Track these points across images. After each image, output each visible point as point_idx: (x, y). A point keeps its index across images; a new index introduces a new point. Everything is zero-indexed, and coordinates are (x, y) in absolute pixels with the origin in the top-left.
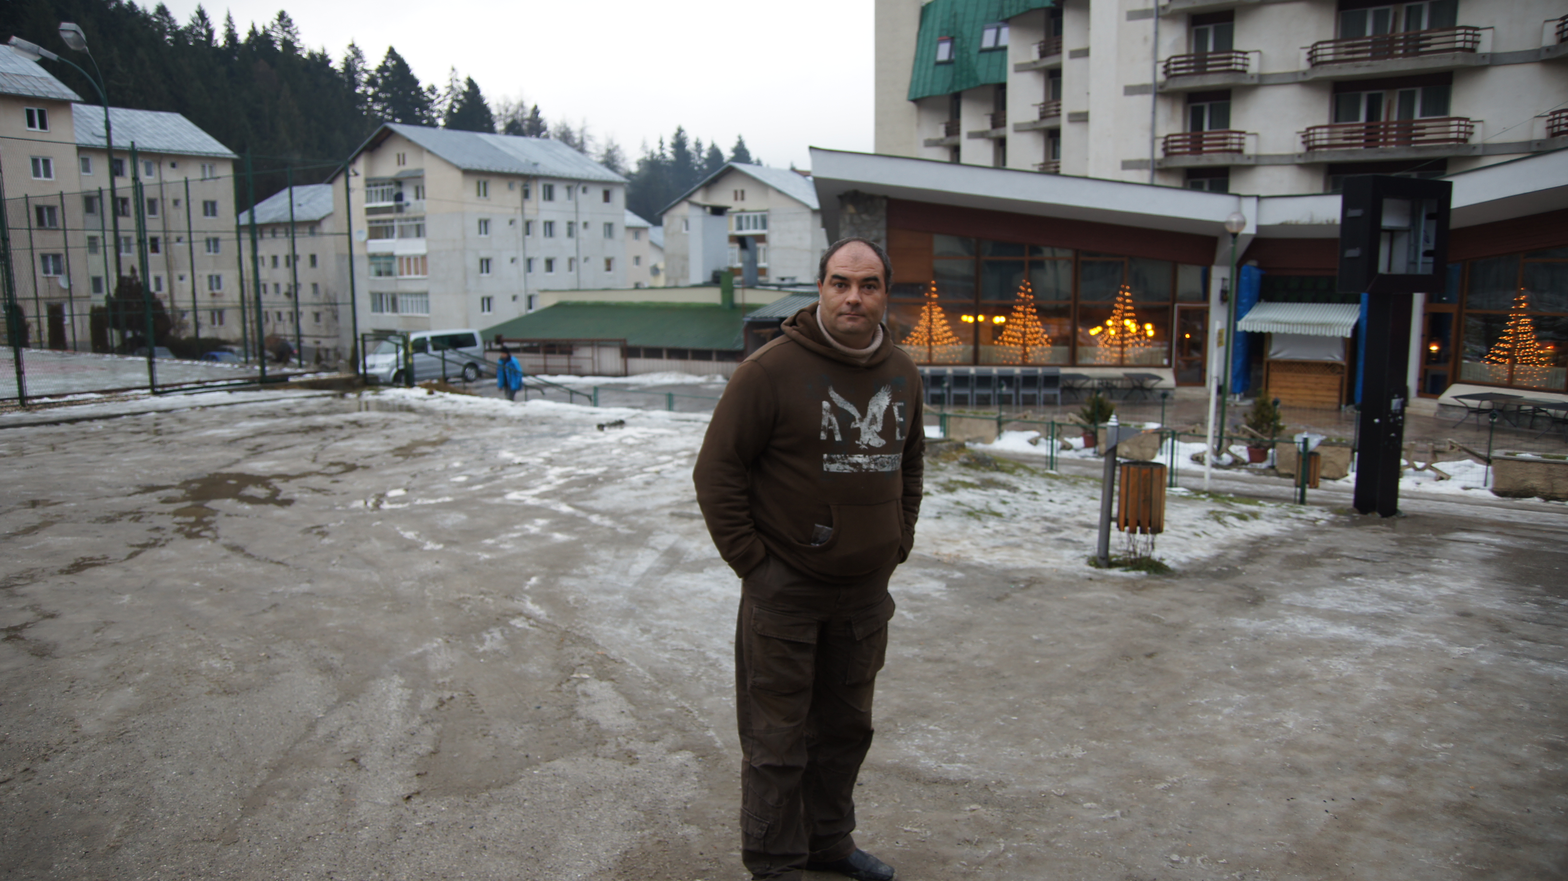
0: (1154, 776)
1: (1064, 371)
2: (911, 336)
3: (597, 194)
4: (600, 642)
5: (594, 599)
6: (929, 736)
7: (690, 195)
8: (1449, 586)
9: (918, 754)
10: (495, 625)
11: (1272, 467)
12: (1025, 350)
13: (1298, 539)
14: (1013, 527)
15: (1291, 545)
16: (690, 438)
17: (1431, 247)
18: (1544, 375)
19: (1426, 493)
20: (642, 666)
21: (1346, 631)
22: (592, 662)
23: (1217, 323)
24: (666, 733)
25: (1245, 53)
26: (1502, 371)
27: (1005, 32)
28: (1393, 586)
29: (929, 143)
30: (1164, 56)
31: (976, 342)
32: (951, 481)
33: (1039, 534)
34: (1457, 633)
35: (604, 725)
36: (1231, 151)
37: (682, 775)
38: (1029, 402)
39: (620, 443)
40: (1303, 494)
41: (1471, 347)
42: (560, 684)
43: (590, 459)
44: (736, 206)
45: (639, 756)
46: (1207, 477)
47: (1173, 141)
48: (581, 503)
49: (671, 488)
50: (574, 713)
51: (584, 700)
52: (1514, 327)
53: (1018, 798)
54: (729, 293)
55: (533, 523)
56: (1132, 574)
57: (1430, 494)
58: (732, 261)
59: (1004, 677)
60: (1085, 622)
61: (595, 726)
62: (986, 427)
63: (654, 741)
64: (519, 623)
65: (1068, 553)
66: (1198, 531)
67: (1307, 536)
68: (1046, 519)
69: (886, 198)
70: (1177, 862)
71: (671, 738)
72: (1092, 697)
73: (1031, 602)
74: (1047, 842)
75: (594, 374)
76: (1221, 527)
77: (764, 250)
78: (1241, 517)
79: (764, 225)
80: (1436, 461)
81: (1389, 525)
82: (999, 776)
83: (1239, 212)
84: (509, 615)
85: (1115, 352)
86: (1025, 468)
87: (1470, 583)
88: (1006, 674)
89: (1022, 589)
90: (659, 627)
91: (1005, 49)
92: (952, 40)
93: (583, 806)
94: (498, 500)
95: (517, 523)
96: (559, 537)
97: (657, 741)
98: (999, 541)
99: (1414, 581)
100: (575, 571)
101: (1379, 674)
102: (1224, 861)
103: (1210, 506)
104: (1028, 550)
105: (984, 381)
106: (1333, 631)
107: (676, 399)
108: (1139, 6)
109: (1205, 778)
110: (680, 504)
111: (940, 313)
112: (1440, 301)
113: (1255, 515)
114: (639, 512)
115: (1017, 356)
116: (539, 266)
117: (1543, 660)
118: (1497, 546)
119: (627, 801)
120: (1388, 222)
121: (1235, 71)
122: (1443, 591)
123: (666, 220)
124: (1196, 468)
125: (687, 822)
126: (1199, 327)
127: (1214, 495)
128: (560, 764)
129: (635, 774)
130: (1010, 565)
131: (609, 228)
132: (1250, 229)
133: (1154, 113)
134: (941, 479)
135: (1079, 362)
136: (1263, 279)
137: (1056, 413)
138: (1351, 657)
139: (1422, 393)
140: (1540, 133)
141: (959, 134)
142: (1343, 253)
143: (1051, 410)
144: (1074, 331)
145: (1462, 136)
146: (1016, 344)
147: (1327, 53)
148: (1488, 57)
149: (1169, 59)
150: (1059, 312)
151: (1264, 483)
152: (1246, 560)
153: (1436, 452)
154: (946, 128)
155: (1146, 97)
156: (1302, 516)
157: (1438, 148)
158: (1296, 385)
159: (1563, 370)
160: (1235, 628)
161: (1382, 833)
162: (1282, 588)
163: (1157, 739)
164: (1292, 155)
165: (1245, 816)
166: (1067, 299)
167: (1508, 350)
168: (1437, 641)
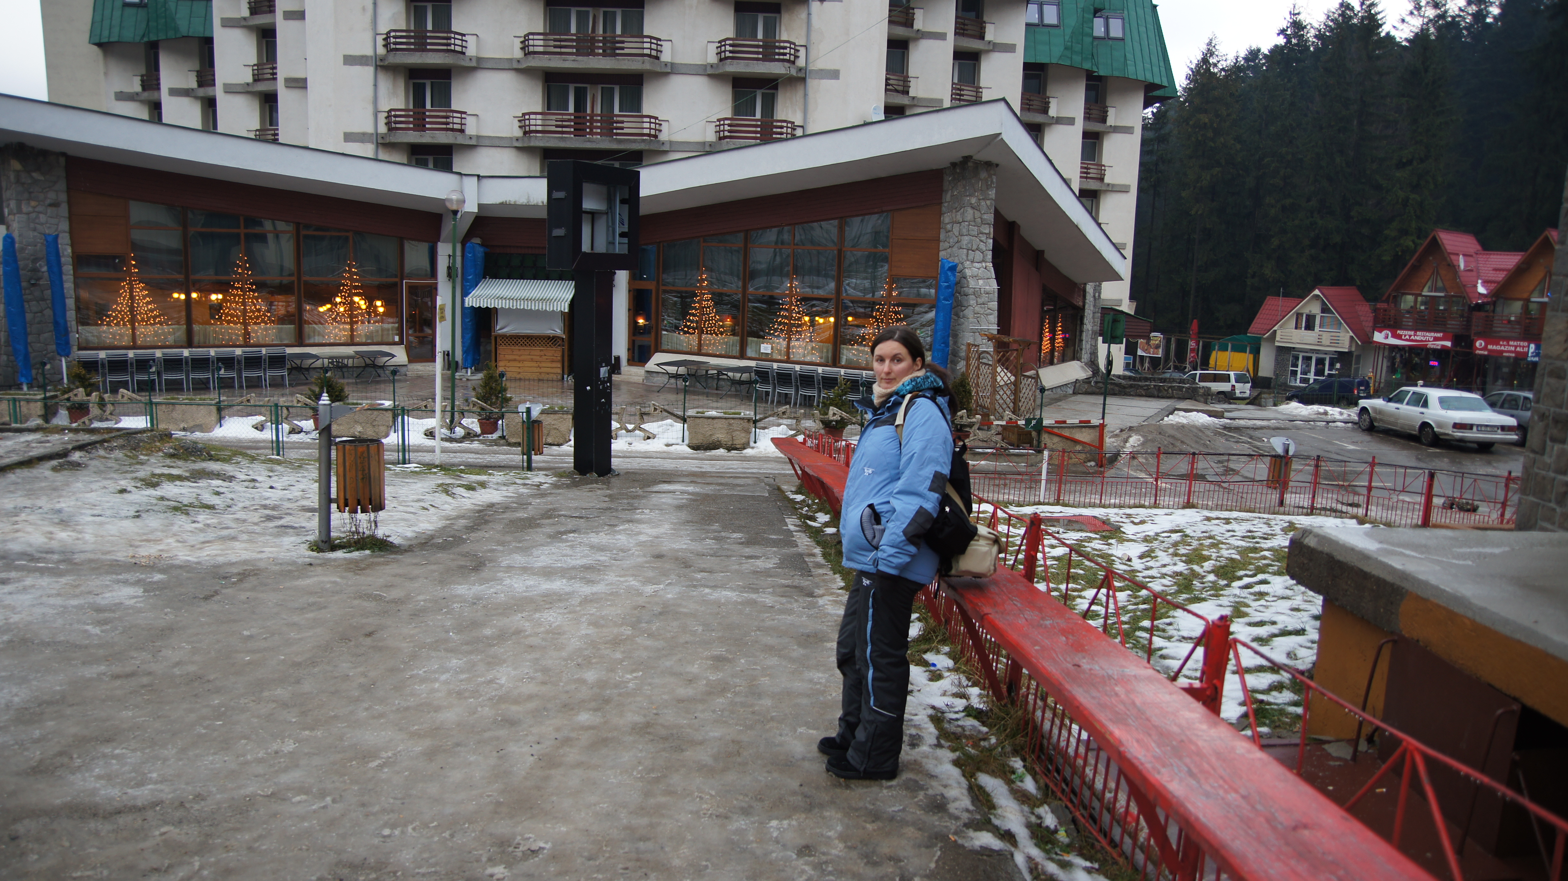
0: (367, 755)
1: (289, 351)
2: (108, 316)
6: (114, 761)
8: (647, 532)
9: (98, 785)
11: (503, 437)
12: (246, 329)
13: (521, 503)
14: (227, 519)
15: (515, 510)
17: (625, 229)
18: (724, 343)
19: (637, 452)
21: (558, 585)
23: (443, 298)
25: (464, 35)
26: (692, 340)
28: (601, 538)
29: (121, 96)
30: (383, 29)
31: (189, 322)
32: (154, 475)
33: (256, 524)
34: (651, 574)
36: (453, 130)
38: (254, 384)
40: (529, 461)
41: (668, 319)
46: (438, 450)
47: (395, 116)
52: (700, 302)
53: (219, 809)
56: (356, 554)
57: (640, 452)
59: (208, 681)
60: (302, 610)
62: (204, 413)
65: (288, 541)
66: (426, 505)
67: (530, 500)
68: (265, 507)
69: (64, 154)
70: (389, 836)
72: (307, 686)
73: (243, 596)
74: (249, 848)
76: (449, 499)
78: (470, 488)
80: (644, 423)
81: (604, 484)
82: (198, 789)
83: (460, 190)
85: (344, 330)
86: (245, 455)
87: (665, 528)
88: (212, 677)
89: (234, 583)
98: (211, 535)
99: (619, 532)
101: (584, 619)
102: (435, 823)
103: (442, 478)
105: (201, 363)
106: (546, 586)
109: (419, 747)
111: (143, 289)
112: (641, 279)
113: (483, 485)
115: (237, 336)
117: (714, 587)
118: (689, 494)
120: (588, 204)
121: (454, 51)
122: (643, 538)
124: (429, 443)
126: (429, 304)
127: (445, 468)
130: (221, 560)
132: (471, 207)
133: (375, 85)
134: (141, 474)
135: (307, 341)
136: (487, 256)
137: (283, 395)
138: (559, 608)
139: (632, 361)
140: (710, 136)
141: (159, 89)
142: (550, 232)
143: (278, 392)
144: (300, 310)
145: (653, 132)
146: (235, 323)
147: (538, 44)
148: (669, 66)
149: (389, 32)
150: (284, 289)
151: (496, 453)
152: (471, 529)
153: (642, 415)
154: (142, 81)
155: (366, 68)
156: (527, 482)
157: (635, 141)
158: (523, 357)
159: (737, 338)
160: (456, 596)
161: (579, 765)
162: (503, 552)
163: (374, 717)
164: (511, 138)
165: (456, 776)
166: (290, 275)
167: (697, 322)
168: (634, 583)
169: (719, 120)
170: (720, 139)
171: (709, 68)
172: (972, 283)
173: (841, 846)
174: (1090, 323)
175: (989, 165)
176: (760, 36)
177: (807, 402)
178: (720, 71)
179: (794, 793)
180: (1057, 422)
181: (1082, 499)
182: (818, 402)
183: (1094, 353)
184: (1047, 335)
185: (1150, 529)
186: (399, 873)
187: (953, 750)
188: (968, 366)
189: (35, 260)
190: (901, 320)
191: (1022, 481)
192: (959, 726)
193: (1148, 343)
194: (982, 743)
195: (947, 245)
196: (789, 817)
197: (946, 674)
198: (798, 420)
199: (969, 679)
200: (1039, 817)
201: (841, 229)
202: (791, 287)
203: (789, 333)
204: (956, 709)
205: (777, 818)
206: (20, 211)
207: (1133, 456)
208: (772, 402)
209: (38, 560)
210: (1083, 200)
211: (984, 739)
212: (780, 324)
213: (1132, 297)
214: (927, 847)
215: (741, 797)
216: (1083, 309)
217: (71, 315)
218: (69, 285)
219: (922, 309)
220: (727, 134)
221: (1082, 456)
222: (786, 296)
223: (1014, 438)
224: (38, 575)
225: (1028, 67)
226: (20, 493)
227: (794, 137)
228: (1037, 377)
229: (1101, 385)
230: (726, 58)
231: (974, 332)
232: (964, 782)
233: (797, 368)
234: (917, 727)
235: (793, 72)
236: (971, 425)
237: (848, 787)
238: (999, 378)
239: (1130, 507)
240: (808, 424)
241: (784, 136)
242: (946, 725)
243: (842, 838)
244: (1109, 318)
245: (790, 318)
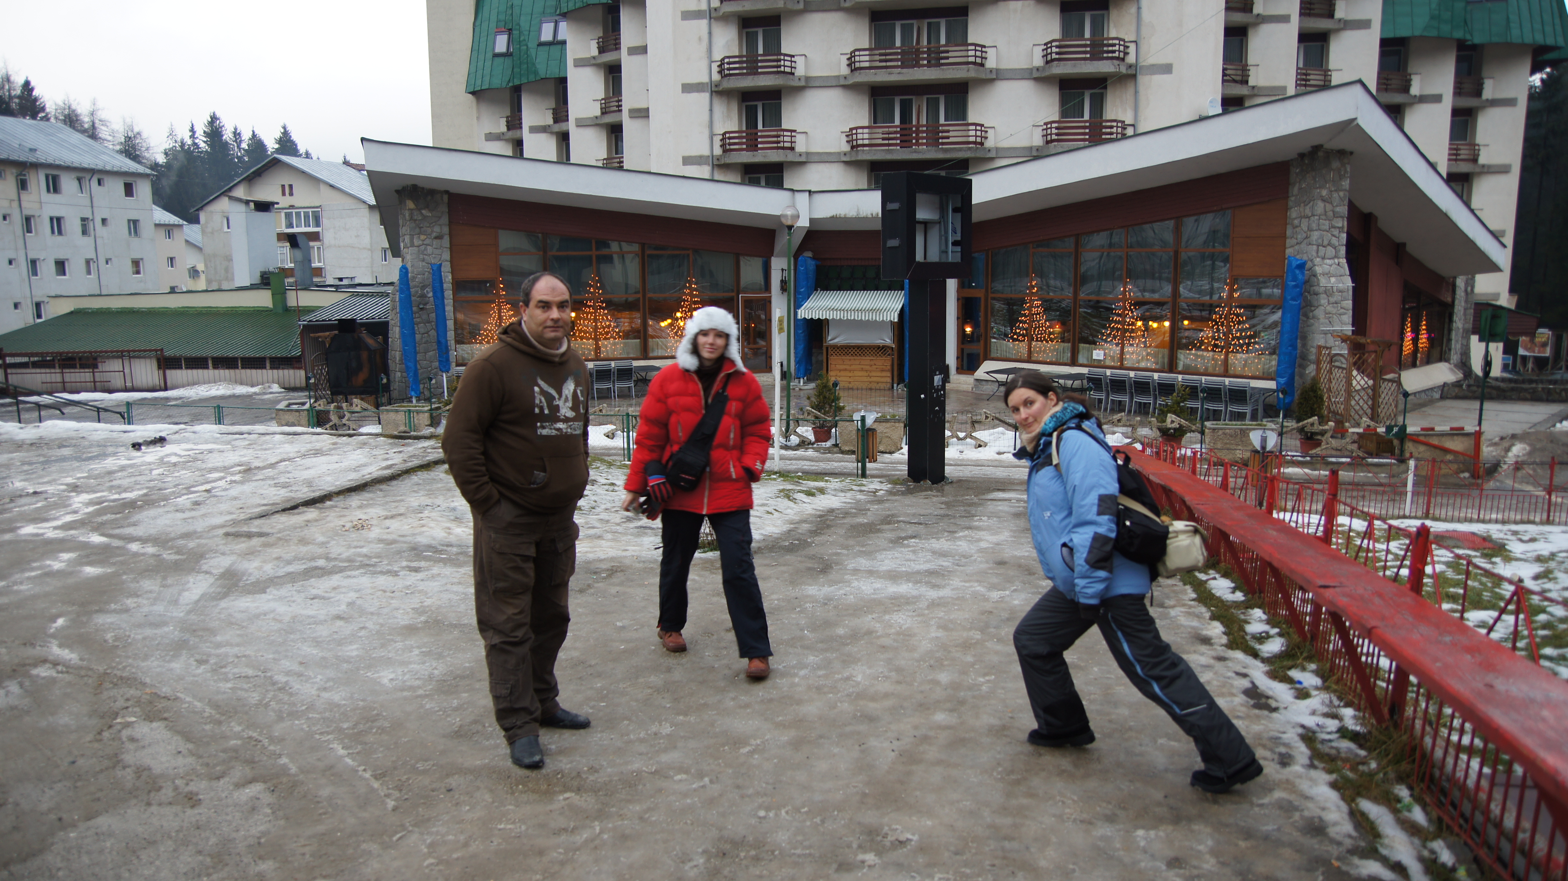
0: (738, 742)
1: (636, 363)
2: (480, 335)
3: (117, 187)
4: (148, 680)
5: (138, 635)
7: (230, 189)
8: (988, 539)
10: (10, 677)
11: (836, 445)
12: (597, 344)
13: (860, 509)
15: (855, 515)
16: (245, 452)
17: (958, 237)
18: (1054, 350)
19: (968, 460)
20: (200, 700)
21: (904, 588)
22: (138, 702)
23: (779, 310)
24: (233, 768)
25: (793, 56)
26: (1022, 348)
27: (563, 25)
28: (942, 544)
29: (490, 137)
30: (718, 56)
33: (618, 524)
34: (995, 580)
35: (157, 769)
36: (783, 148)
37: (253, 809)
38: (605, 396)
39: (161, 462)
40: (864, 468)
41: (997, 327)
42: (100, 733)
43: (125, 482)
44: (284, 202)
45: (201, 797)
47: (730, 138)
48: (117, 531)
49: (224, 507)
50: (119, 762)
51: (131, 746)
52: (1030, 308)
53: (610, 781)
54: (280, 295)
55: (56, 559)
57: (972, 460)
58: (282, 261)
59: (590, 666)
61: (146, 773)
63: (218, 778)
64: (43, 672)
65: (648, 540)
66: (770, 509)
67: (868, 506)
69: (447, 192)
70: (764, 818)
71: (239, 772)
73: (613, 590)
74: (641, 818)
75: (126, 390)
76: (791, 504)
77: (319, 248)
78: (809, 493)
79: (318, 224)
80: (975, 431)
81: (938, 491)
83: (793, 206)
84: (29, 665)
86: (603, 461)
87: (1004, 536)
88: (593, 663)
89: (604, 578)
90: (218, 656)
91: (564, 43)
92: (510, 31)
93: (135, 862)
94: (8, 537)
95: (35, 561)
96: (90, 571)
97: (222, 777)
99: (959, 538)
100: (113, 606)
101: (932, 623)
102: (806, 809)
103: (781, 485)
104: (608, 540)
106: (893, 589)
107: (225, 411)
108: (693, 7)
109: (785, 737)
110: (235, 523)
111: (510, 309)
112: (970, 287)
113: (822, 491)
114: (187, 536)
115: (589, 350)
116: (47, 268)
119: (190, 848)
120: (922, 214)
121: (784, 72)
122: (983, 545)
123: (202, 216)
125: (261, 858)
126: (763, 317)
127: (784, 474)
128: (103, 822)
129: (198, 817)
130: (591, 556)
131: (134, 225)
132: (803, 222)
133: (711, 110)
135: (651, 355)
136: (819, 269)
137: (631, 405)
138: (909, 611)
139: (960, 370)
140: (1037, 140)
141: (521, 128)
142: (885, 243)
143: (625, 402)
144: (645, 324)
145: (979, 140)
146: (588, 339)
147: (864, 60)
148: (994, 72)
149: (723, 59)
150: (629, 306)
151: (829, 460)
152: (815, 533)
153: (974, 423)
154: (507, 122)
155: (703, 94)
156: (863, 488)
157: (960, 150)
158: (853, 367)
159: (1068, 345)
160: (807, 596)
161: (939, 762)
162: (847, 555)
163: (740, 707)
164: (839, 153)
165: (823, 766)
166: (636, 293)
167: (1026, 329)
168: (979, 588)
169: (1046, 124)
170: (1048, 142)
171: (1035, 71)
172: (1323, 281)
173: (1213, 861)
174: (1461, 319)
175: (1342, 154)
176: (1087, 35)
177: (1143, 410)
178: (1047, 74)
179: (1159, 804)
180: (1422, 429)
181: (1456, 514)
182: (1155, 409)
183: (1466, 354)
184: (1409, 336)
185: (1543, 548)
186: (777, 853)
187: (1330, 772)
188: (1318, 369)
189: (423, 287)
190: (1243, 322)
191: (1384, 492)
192: (1332, 748)
193: (1532, 340)
194: (1361, 767)
195: (1295, 241)
196: (1155, 827)
197: (1314, 693)
198: (1134, 428)
199: (1340, 698)
200: (1432, 852)
201: (1177, 231)
202: (1125, 291)
203: (1123, 337)
204: (1329, 730)
205: (1143, 827)
206: (412, 245)
207: (1518, 466)
208: (1106, 409)
209: (441, 552)
210: (1453, 184)
211: (1363, 763)
212: (1113, 329)
213: (1512, 290)
214: (1308, 870)
215: (1104, 805)
216: (1452, 305)
217: (451, 335)
218: (449, 309)
219: (1267, 311)
220: (1054, 137)
221: (1454, 467)
222: (1120, 300)
223: (1372, 446)
224: (441, 564)
225: (1385, 43)
226: (422, 493)
227: (1124, 137)
228: (1399, 383)
229: (1474, 388)
230: (1053, 60)
231: (1325, 333)
232: (1344, 808)
233: (1132, 374)
234: (1286, 745)
235: (1123, 70)
236: (1323, 433)
237: (1215, 802)
238: (1354, 383)
239: (1516, 522)
240: (1144, 431)
241: (1114, 136)
242: (1319, 746)
243: (1213, 852)
244: (1487, 314)
245: (1123, 323)
